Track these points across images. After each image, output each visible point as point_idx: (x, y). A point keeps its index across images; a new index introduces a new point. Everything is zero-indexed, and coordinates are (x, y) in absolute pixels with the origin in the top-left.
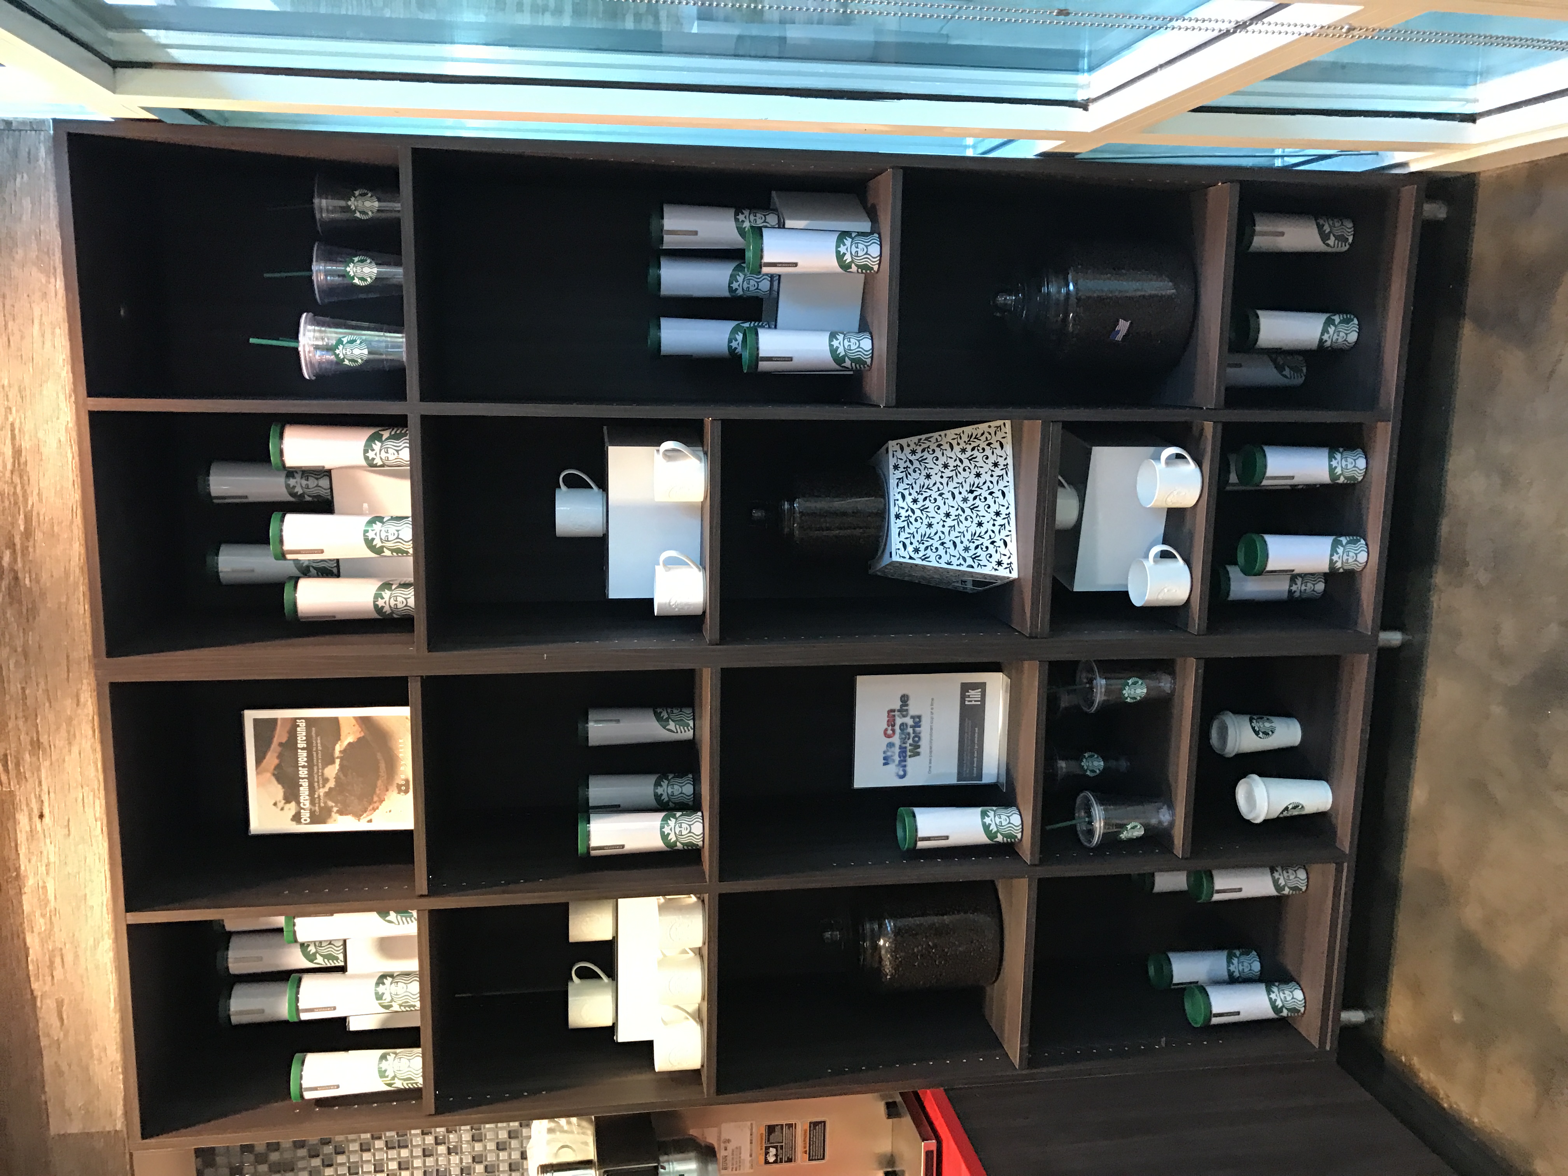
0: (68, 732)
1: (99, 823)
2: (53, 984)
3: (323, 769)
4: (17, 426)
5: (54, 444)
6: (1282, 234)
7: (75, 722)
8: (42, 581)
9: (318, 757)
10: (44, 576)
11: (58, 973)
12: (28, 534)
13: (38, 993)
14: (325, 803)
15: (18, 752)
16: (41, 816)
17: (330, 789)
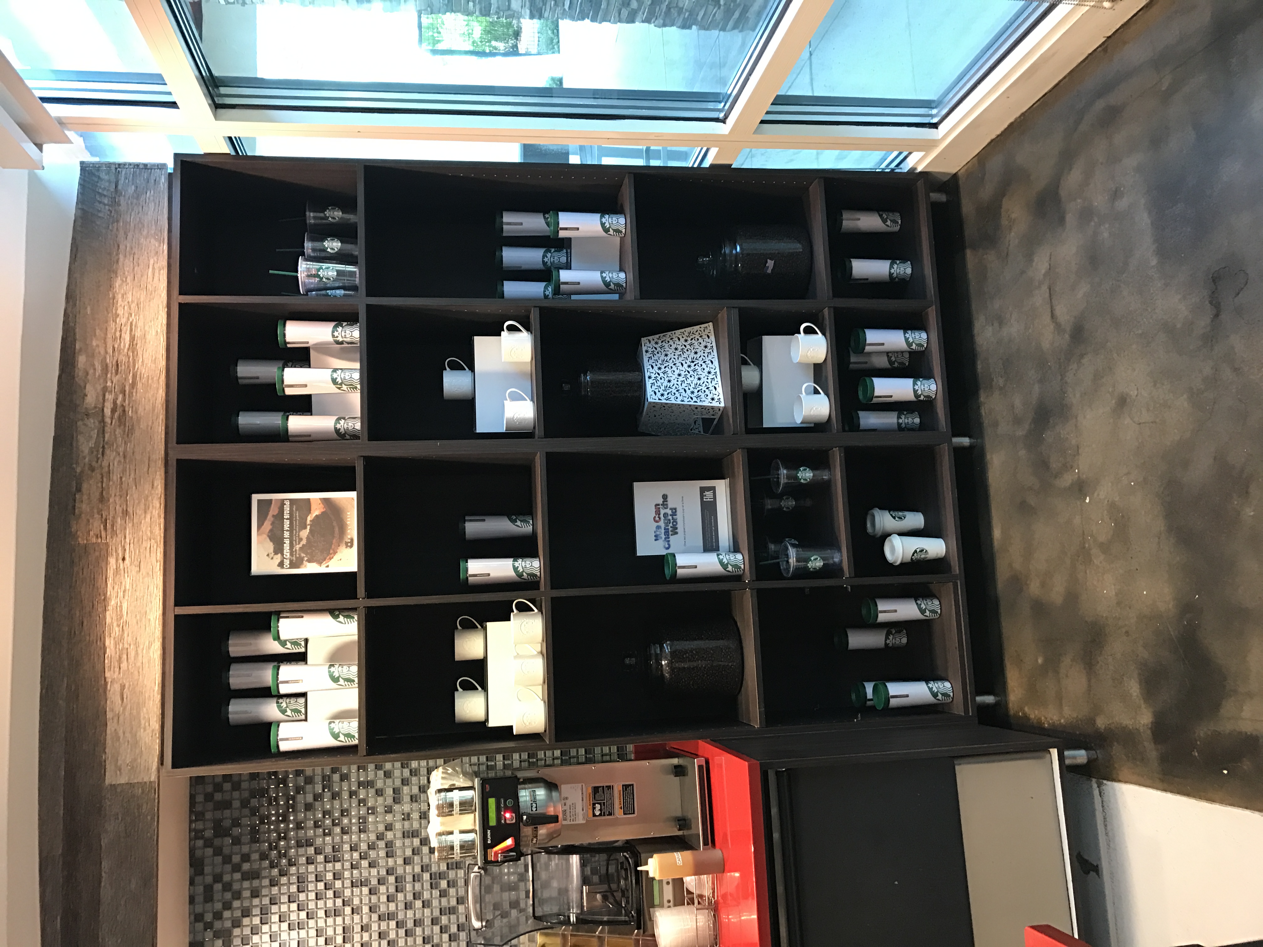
0: (145, 505)
1: (158, 564)
2: (119, 673)
3: (299, 532)
4: (134, 324)
5: (154, 333)
6: (859, 219)
7: (150, 498)
8: (139, 412)
9: (297, 524)
10: (141, 411)
11: (124, 665)
12: (134, 385)
13: (109, 680)
14: (299, 554)
15: (114, 517)
16: (124, 559)
17: (303, 545)
